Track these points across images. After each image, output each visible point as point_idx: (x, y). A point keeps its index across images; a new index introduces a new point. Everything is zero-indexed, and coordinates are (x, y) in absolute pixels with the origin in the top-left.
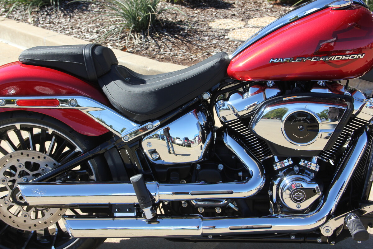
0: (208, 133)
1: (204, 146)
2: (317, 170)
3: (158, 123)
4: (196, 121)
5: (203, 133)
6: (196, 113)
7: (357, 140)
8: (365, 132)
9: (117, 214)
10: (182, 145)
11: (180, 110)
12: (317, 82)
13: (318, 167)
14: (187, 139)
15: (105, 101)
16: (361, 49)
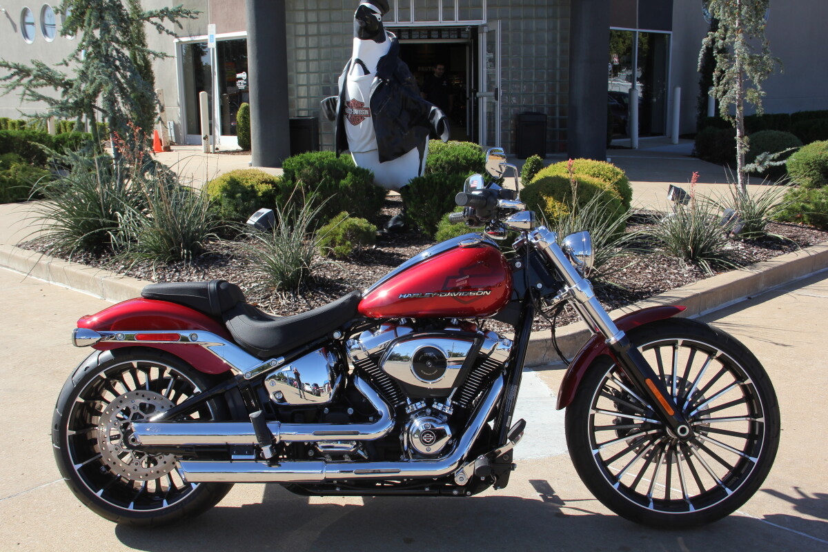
0: (338, 376)
1: (332, 391)
2: (451, 413)
3: (282, 360)
4: (325, 362)
5: (332, 376)
6: (326, 353)
7: (493, 383)
8: (501, 375)
9: (233, 457)
10: (311, 393)
11: (307, 348)
12: (451, 319)
13: (452, 410)
14: (316, 385)
15: (227, 336)
16: (490, 287)
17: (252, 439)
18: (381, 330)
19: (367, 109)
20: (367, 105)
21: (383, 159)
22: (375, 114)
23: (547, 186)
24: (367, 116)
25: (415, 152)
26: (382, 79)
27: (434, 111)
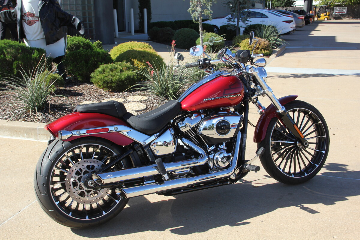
0: (176, 139)
1: (176, 146)
2: (226, 148)
7: (237, 134)
8: (239, 131)
9: (145, 183)
18: (193, 117)
19: (37, 17)
20: (37, 15)
21: (48, 42)
22: (42, 20)
23: (133, 54)
24: (37, 21)
25: (63, 40)
26: (44, 2)
27: (75, 19)
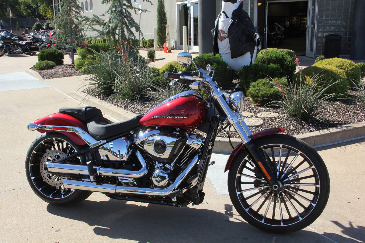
0: (131, 150)
1: (128, 156)
2: (172, 169)
3: (105, 141)
4: (126, 144)
5: (128, 150)
6: (126, 140)
7: (194, 157)
8: (198, 154)
9: (83, 180)
11: (116, 137)
12: (176, 128)
13: (173, 168)
15: (86, 129)
17: (87, 173)
19: (226, 34)
20: (227, 32)
21: (233, 57)
22: (230, 36)
23: (308, 71)
24: (226, 37)
25: (248, 54)
26: (234, 20)
27: (256, 35)
